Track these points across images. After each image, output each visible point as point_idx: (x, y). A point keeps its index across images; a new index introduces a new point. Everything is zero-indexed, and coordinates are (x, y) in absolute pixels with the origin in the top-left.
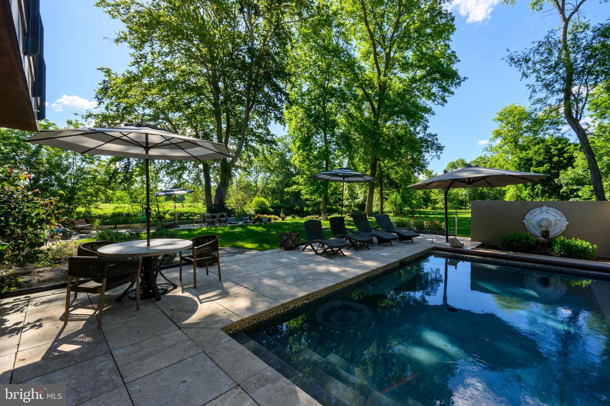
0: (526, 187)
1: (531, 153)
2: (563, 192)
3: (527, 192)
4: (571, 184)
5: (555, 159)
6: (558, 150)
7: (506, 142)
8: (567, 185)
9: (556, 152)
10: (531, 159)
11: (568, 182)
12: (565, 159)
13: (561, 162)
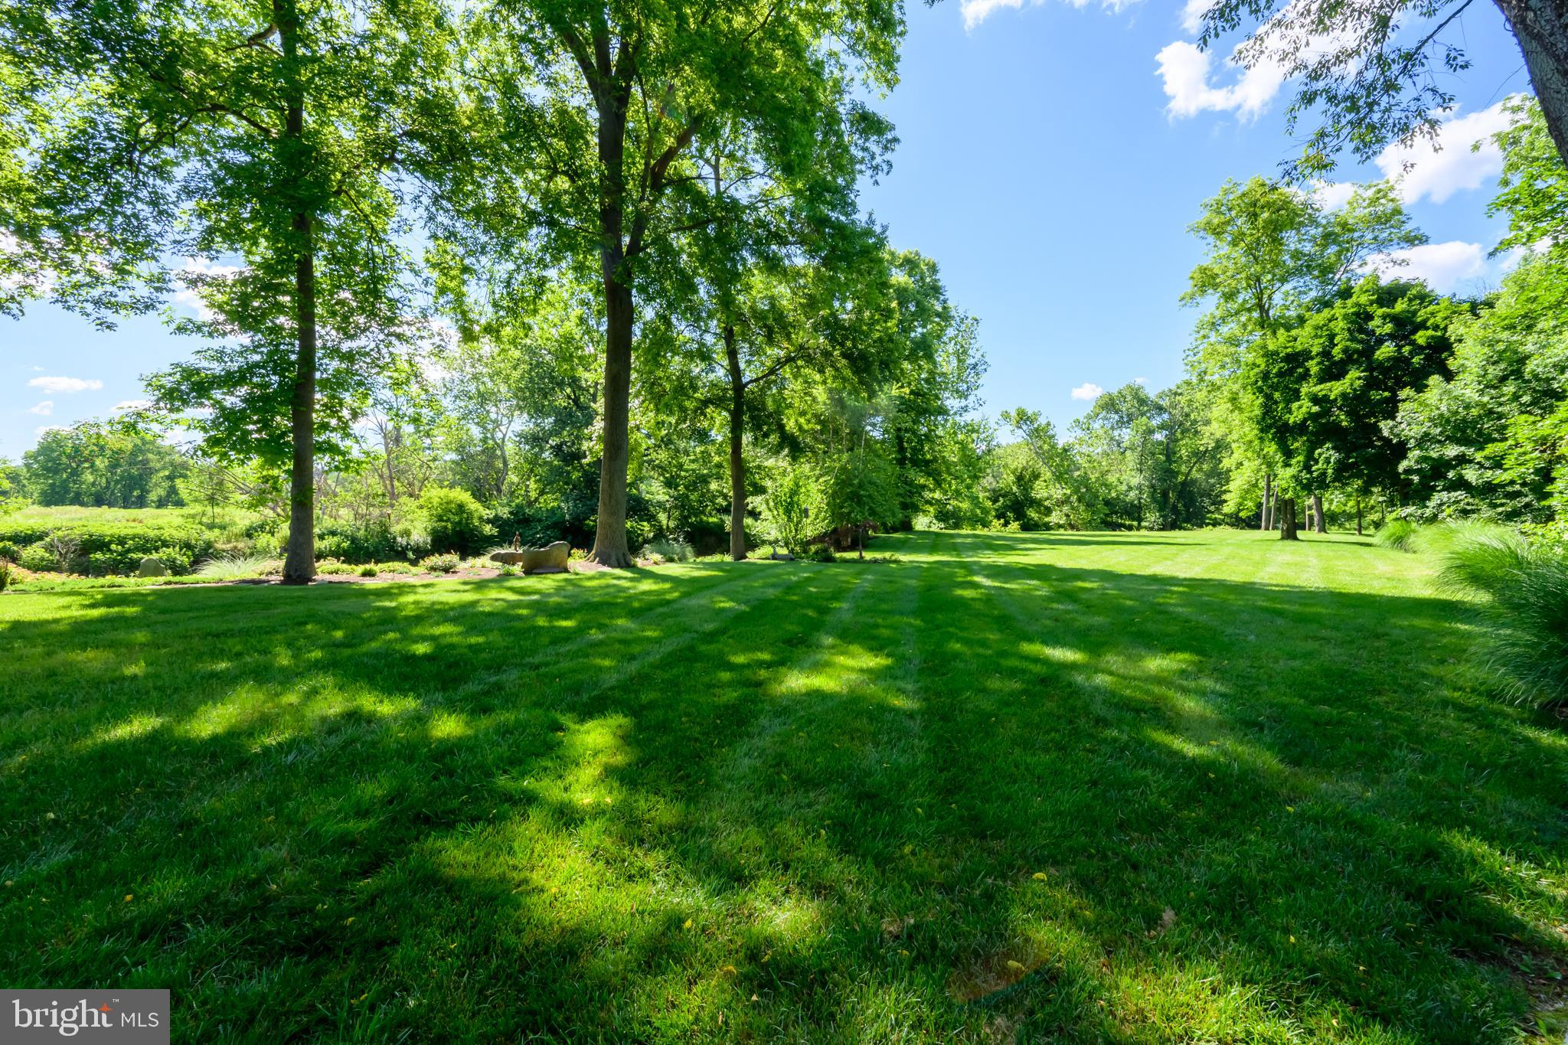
0: (1288, 454)
1: (1305, 338)
2: (1408, 471)
3: (1290, 472)
4: (1434, 440)
5: (1386, 350)
6: (1395, 319)
7: (1233, 306)
8: (1424, 440)
9: (1388, 328)
10: (1303, 356)
11: (1426, 434)
12: (1418, 349)
13: (1407, 361)
